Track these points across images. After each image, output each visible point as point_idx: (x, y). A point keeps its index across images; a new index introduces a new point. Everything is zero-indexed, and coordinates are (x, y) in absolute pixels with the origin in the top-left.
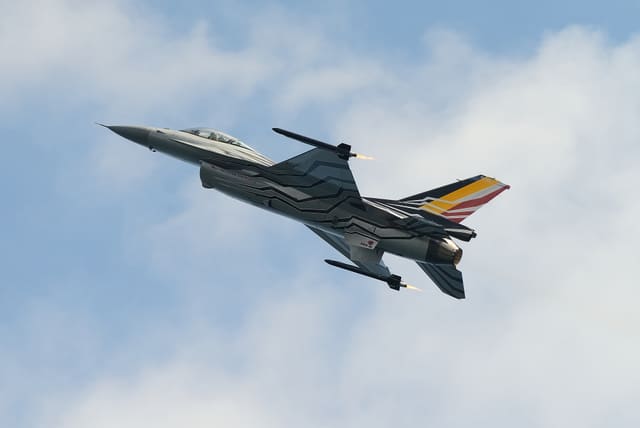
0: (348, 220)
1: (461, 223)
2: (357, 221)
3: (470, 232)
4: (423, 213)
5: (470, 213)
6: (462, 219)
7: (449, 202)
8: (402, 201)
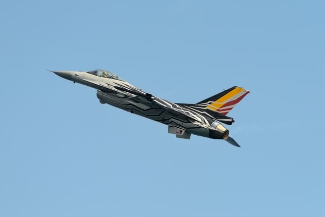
0: (169, 119)
1: (226, 115)
2: (173, 120)
3: (231, 120)
4: (208, 111)
5: (231, 109)
6: (227, 113)
7: (220, 103)
8: (197, 104)
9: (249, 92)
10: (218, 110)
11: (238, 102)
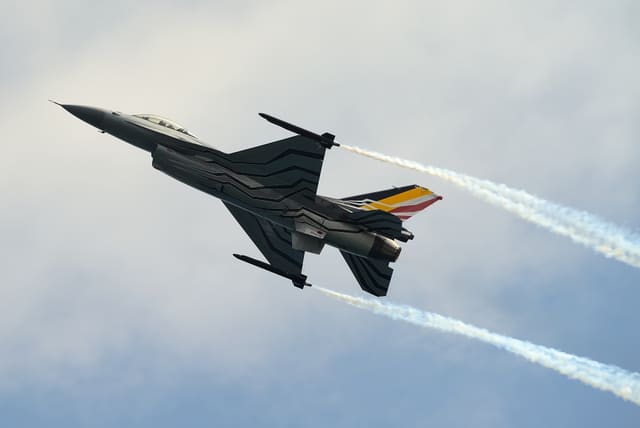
0: (298, 210)
2: (306, 212)
3: (409, 234)
5: (407, 217)
7: (387, 206)
9: (440, 198)
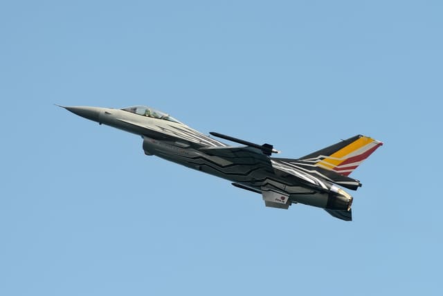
0: (264, 180)
1: (349, 176)
2: (270, 181)
3: (357, 184)
4: (319, 169)
5: (354, 167)
6: (349, 173)
7: (337, 159)
8: (301, 159)
9: (381, 144)
10: (335, 169)
11: (366, 158)
